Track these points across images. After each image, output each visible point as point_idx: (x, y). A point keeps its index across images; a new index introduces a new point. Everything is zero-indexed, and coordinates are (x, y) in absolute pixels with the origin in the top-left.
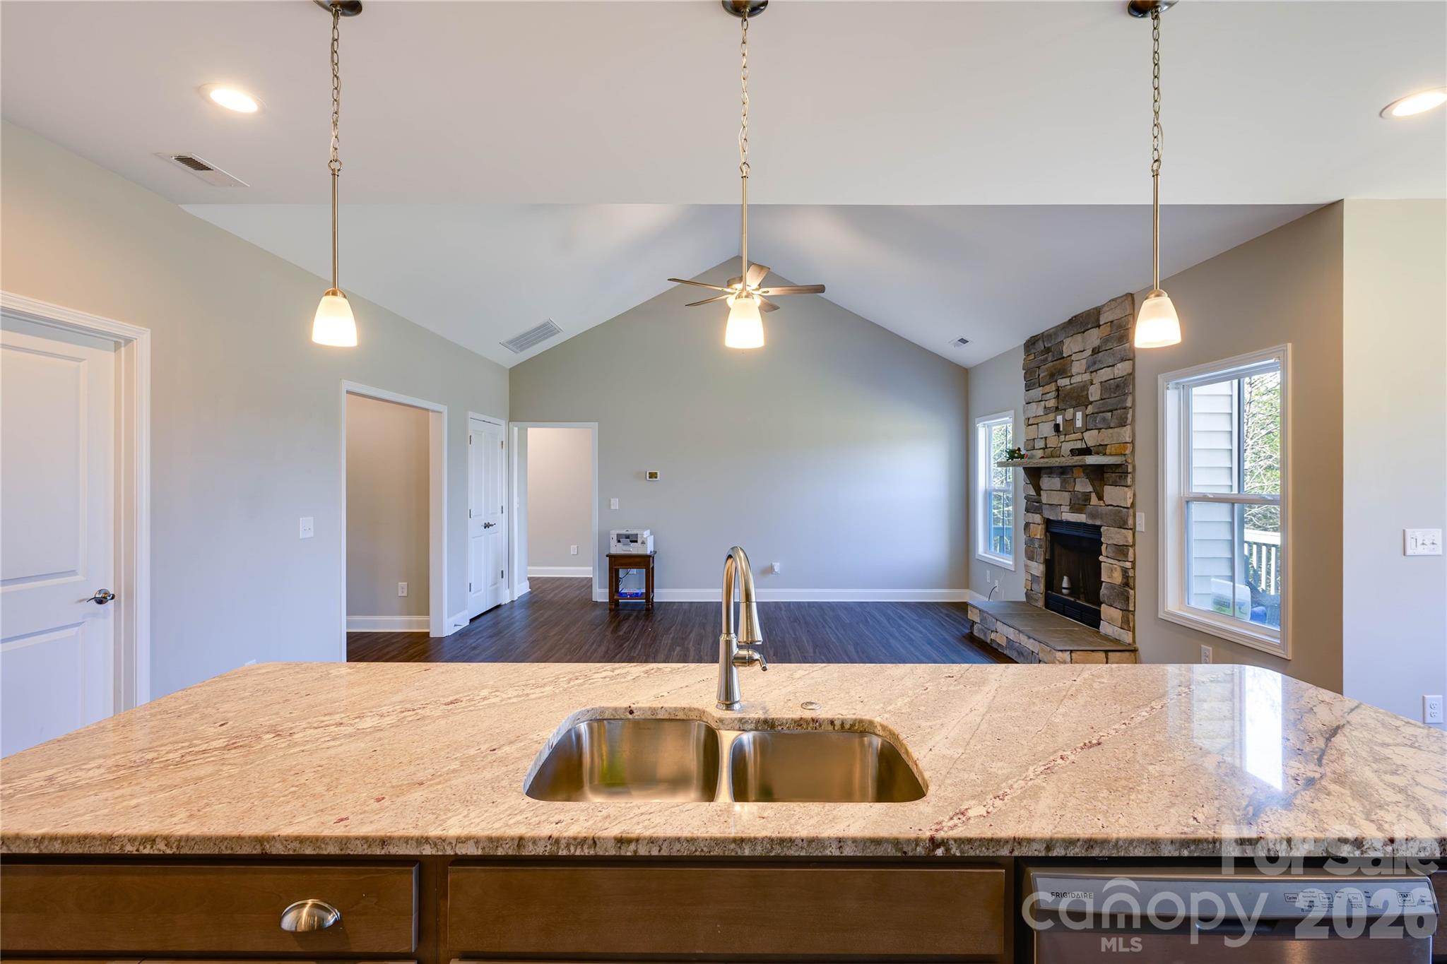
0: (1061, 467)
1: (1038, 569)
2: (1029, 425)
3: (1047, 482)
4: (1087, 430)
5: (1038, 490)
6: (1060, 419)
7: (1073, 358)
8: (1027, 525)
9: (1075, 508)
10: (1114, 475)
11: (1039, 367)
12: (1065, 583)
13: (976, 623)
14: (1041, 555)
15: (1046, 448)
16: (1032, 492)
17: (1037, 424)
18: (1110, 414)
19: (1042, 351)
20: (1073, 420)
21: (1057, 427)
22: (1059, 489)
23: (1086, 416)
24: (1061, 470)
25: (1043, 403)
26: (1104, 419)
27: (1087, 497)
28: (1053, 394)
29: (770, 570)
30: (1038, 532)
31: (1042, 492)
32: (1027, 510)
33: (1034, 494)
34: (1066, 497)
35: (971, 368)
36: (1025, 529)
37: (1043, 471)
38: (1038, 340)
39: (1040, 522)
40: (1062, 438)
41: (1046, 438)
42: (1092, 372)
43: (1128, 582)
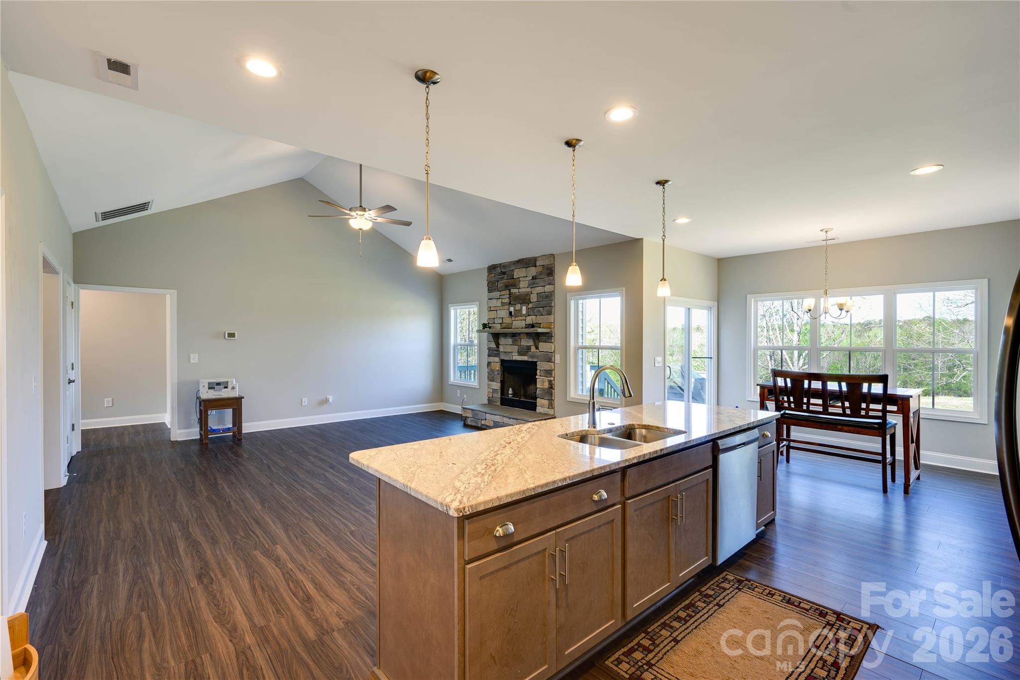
0: (513, 333)
1: (497, 385)
2: (491, 311)
3: (502, 341)
4: (529, 315)
5: (498, 345)
6: (512, 309)
7: (521, 279)
8: (489, 364)
9: (520, 353)
10: (544, 337)
11: (498, 281)
12: (510, 391)
13: (468, 417)
14: (499, 378)
15: (503, 323)
16: (493, 345)
17: (496, 310)
18: (542, 309)
19: (500, 273)
20: (521, 310)
21: (511, 313)
22: (511, 344)
23: (528, 309)
24: (512, 335)
25: (500, 300)
26: (539, 311)
27: (529, 348)
28: (508, 296)
29: (326, 401)
30: (497, 367)
31: (500, 346)
32: (489, 355)
33: (495, 347)
34: (516, 348)
35: (445, 276)
36: (488, 366)
37: (500, 335)
38: (497, 267)
39: (498, 361)
40: (513, 318)
41: (502, 318)
42: (531, 288)
43: (551, 387)
